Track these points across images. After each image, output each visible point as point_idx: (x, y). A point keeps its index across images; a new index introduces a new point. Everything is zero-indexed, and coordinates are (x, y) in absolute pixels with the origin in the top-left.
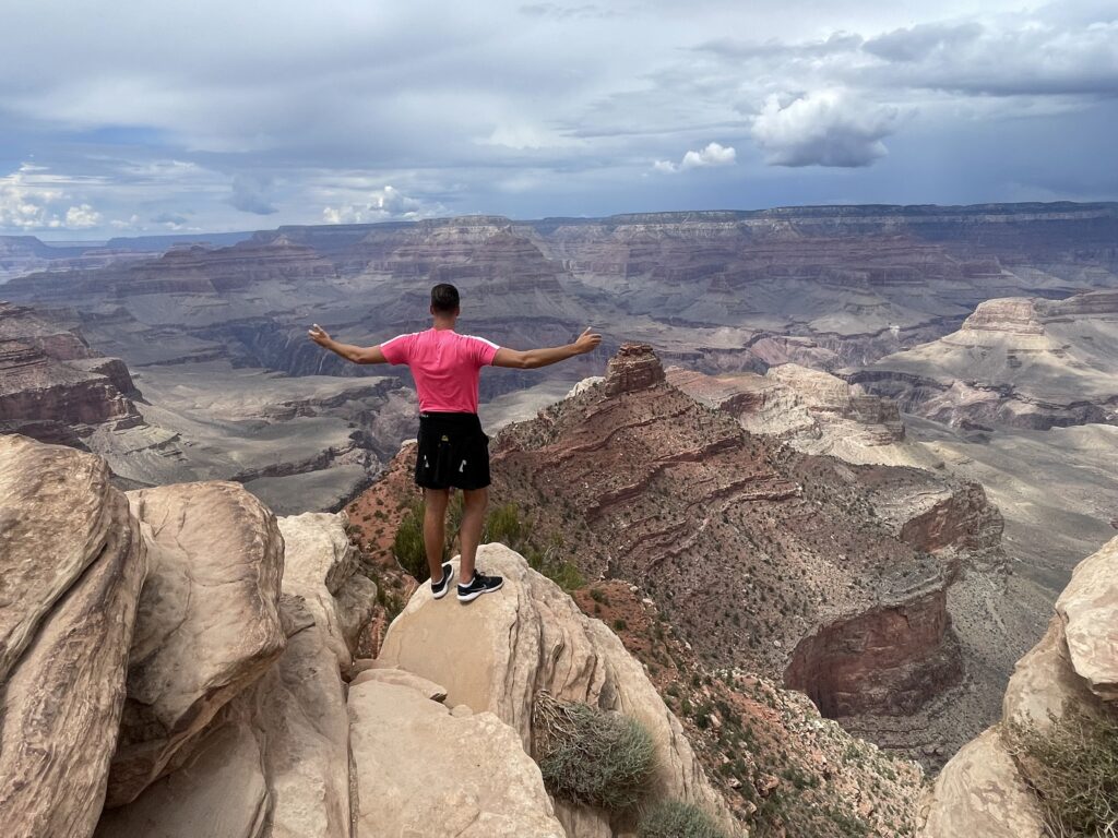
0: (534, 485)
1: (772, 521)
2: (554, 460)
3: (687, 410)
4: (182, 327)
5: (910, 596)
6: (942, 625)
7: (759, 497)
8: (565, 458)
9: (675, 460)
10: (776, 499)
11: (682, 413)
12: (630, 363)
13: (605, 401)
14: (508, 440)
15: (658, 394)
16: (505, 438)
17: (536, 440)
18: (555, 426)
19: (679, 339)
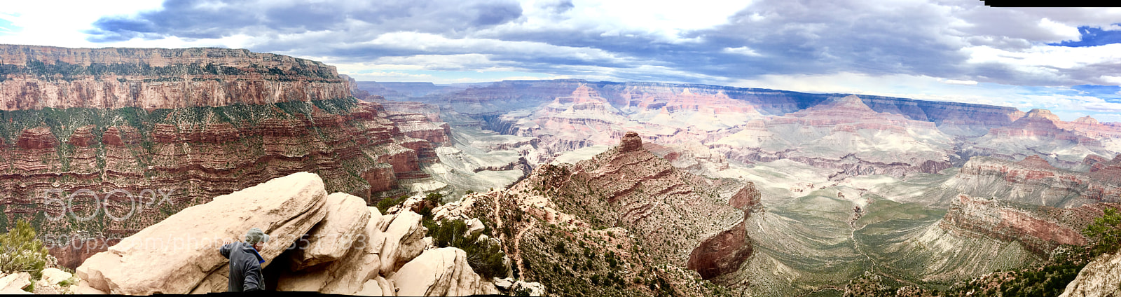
0: (589, 186)
1: (683, 202)
2: (597, 176)
3: (651, 158)
4: (468, 114)
5: (733, 226)
6: (744, 234)
7: (678, 193)
8: (602, 176)
9: (646, 179)
10: (684, 193)
11: (649, 160)
12: (629, 139)
13: (619, 154)
14: (580, 167)
15: (640, 152)
16: (578, 166)
17: (591, 168)
18: (599, 163)
19: (649, 131)
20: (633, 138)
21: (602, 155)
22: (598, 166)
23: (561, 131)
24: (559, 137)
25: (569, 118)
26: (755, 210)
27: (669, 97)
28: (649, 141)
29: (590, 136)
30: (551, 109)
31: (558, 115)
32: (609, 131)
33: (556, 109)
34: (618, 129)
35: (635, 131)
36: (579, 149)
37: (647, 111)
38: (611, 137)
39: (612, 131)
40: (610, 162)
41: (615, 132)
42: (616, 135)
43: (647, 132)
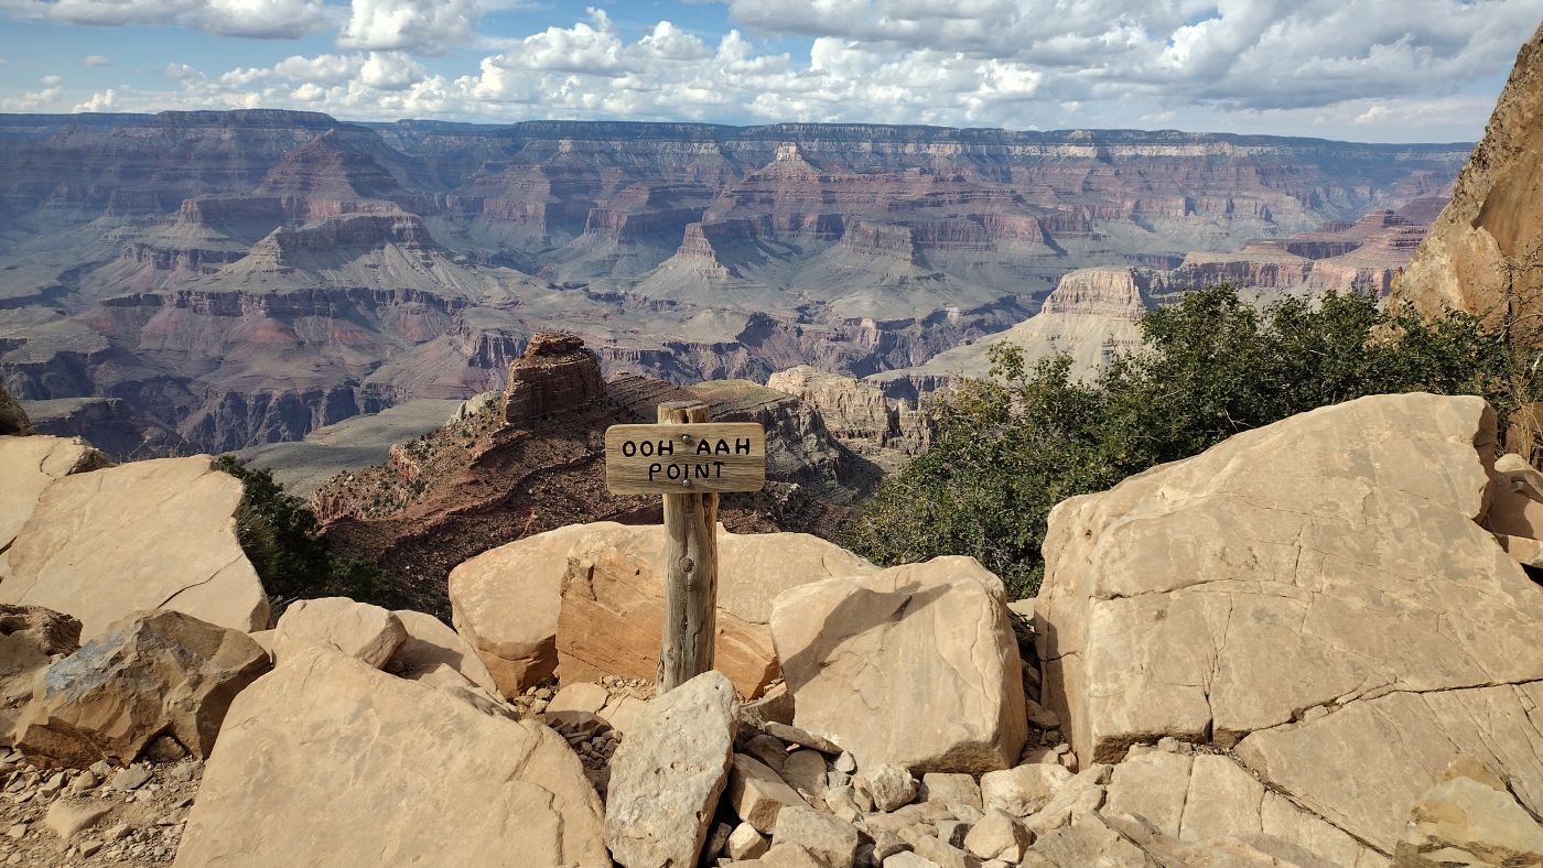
8: (437, 528)
12: (548, 364)
13: (507, 430)
14: (336, 503)
15: (595, 416)
16: (331, 500)
17: (387, 500)
18: (420, 475)
19: (634, 329)
20: (565, 360)
21: (434, 442)
23: (231, 356)
24: (223, 382)
25: (266, 290)
27: (710, 182)
28: (639, 370)
29: (375, 366)
30: (166, 259)
31: (204, 283)
32: (460, 339)
33: (194, 255)
34: (498, 326)
35: (572, 329)
36: (332, 427)
37: (625, 250)
38: (471, 363)
39: (474, 337)
40: (472, 467)
41: (485, 339)
42: (493, 355)
43: (630, 335)
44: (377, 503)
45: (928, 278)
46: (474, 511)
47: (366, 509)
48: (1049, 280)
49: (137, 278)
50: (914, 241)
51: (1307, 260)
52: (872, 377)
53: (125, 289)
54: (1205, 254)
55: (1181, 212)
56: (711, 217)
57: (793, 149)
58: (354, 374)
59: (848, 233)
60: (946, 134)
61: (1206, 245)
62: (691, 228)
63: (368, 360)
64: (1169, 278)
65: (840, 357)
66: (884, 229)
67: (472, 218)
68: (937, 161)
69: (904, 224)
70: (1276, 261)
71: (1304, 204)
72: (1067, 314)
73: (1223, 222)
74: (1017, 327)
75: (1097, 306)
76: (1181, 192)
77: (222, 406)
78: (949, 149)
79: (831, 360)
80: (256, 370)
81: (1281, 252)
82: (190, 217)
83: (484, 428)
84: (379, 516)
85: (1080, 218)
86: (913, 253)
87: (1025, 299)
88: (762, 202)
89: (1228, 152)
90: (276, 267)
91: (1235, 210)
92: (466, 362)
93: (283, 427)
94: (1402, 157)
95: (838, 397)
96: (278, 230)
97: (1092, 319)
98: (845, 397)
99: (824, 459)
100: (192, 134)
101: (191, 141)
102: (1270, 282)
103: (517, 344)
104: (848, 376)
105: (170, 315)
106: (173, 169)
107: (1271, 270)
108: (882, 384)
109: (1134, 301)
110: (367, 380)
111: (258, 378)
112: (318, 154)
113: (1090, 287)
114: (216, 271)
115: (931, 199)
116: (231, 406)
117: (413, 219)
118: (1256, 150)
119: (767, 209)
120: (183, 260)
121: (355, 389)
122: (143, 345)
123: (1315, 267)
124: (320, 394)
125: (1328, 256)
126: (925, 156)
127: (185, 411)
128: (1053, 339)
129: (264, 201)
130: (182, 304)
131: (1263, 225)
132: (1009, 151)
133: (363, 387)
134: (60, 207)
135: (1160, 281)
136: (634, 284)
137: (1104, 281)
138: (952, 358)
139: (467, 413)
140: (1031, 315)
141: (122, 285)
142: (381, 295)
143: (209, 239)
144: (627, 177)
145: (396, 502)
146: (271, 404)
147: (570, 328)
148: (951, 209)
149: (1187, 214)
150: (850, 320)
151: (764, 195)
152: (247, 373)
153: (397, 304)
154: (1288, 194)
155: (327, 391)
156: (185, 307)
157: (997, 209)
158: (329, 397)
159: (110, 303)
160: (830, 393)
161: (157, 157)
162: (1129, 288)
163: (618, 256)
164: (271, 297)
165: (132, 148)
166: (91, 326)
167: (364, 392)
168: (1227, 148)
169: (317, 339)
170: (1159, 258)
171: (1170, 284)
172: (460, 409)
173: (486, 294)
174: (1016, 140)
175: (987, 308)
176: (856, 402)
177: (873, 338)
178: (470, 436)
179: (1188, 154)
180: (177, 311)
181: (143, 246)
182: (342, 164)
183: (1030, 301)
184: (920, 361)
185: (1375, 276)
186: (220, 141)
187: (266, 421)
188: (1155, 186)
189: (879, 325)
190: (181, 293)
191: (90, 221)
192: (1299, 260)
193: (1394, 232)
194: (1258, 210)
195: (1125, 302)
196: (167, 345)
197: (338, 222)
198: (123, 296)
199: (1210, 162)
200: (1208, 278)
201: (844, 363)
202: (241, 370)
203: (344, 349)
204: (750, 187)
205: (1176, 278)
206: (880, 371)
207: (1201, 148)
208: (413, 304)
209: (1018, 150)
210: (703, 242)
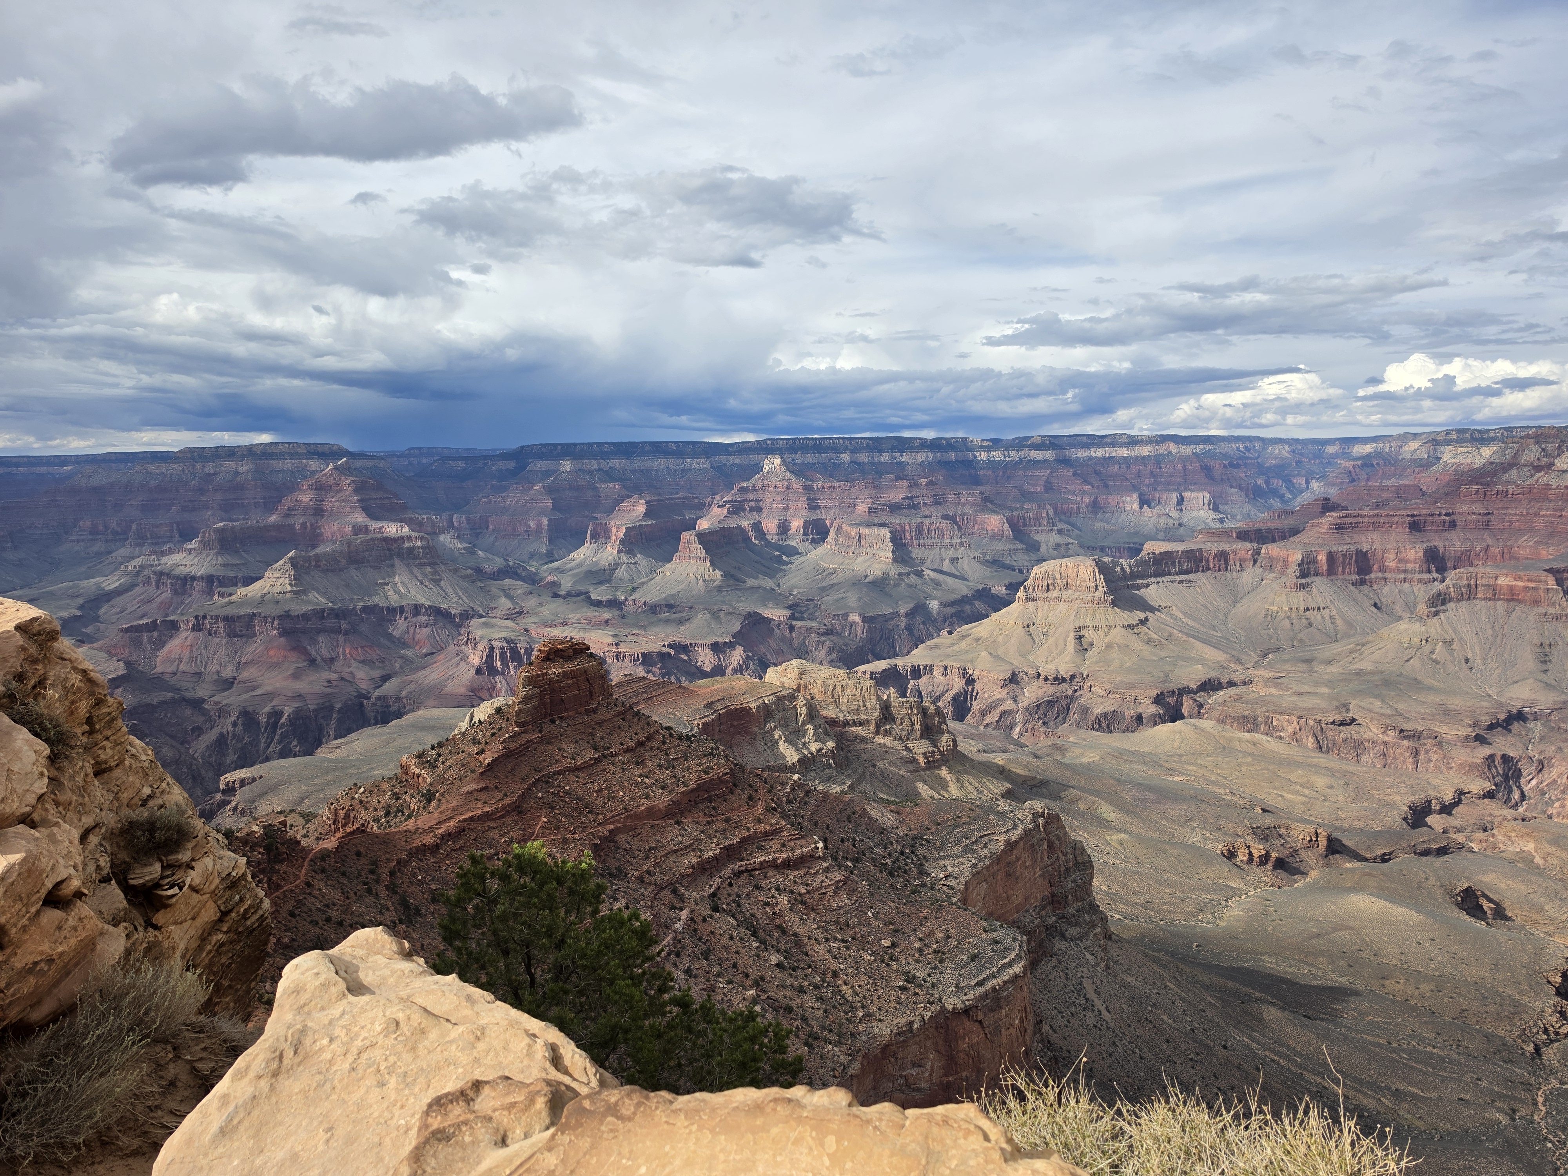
0: (392, 889)
1: (784, 902)
2: (429, 840)
3: (649, 738)
5: (981, 990)
6: (1030, 1029)
7: (763, 865)
8: (449, 836)
10: (788, 865)
11: (641, 744)
12: (555, 670)
13: (516, 735)
14: (347, 816)
15: (602, 717)
16: (342, 813)
17: (398, 811)
18: (431, 784)
19: (636, 631)
20: (571, 666)
21: (445, 751)
22: (429, 797)
23: (245, 674)
24: (235, 702)
25: (279, 611)
26: (1073, 931)
27: (702, 493)
29: (385, 678)
30: (183, 585)
31: (219, 607)
32: (468, 649)
33: (210, 580)
34: (504, 635)
35: (574, 634)
36: (342, 740)
37: (624, 558)
38: (479, 671)
39: (480, 647)
40: (482, 774)
41: (492, 649)
42: (499, 663)
43: (630, 638)
44: (388, 814)
45: (908, 574)
46: (486, 816)
47: (377, 820)
48: (1021, 571)
49: (154, 605)
50: (893, 540)
51: (1255, 545)
52: (862, 668)
53: (141, 618)
54: (1161, 543)
55: (1136, 506)
56: (704, 525)
57: (778, 461)
58: (364, 686)
59: (832, 534)
60: (917, 443)
61: (1161, 535)
62: (686, 536)
63: (377, 674)
64: (1130, 566)
65: (830, 651)
66: (865, 531)
67: (477, 535)
68: (910, 468)
69: (884, 525)
70: (1226, 547)
71: (1247, 496)
72: (1039, 603)
73: (1174, 514)
74: (994, 616)
75: (1066, 594)
76: (1135, 488)
77: (235, 724)
78: (922, 457)
79: (822, 654)
80: (268, 688)
81: (1230, 539)
82: (206, 545)
83: (493, 734)
84: (390, 826)
85: (1044, 515)
86: (893, 552)
87: (999, 590)
88: (752, 510)
89: (1174, 452)
90: (289, 588)
91: (1185, 503)
92: (473, 672)
93: (295, 743)
94: (1330, 450)
95: (831, 688)
96: (290, 555)
97: (1063, 606)
98: (839, 688)
99: (822, 749)
100: (210, 468)
101: (209, 475)
102: (1223, 566)
103: (522, 651)
104: (839, 667)
105: (186, 638)
106: (190, 501)
107: (1223, 556)
108: (872, 674)
109: (1100, 588)
110: (377, 693)
111: (270, 695)
112: (331, 482)
113: (1058, 577)
114: (230, 595)
115: (907, 502)
116: (243, 725)
117: (421, 538)
118: (1199, 448)
119: (756, 517)
120: (198, 585)
121: (365, 702)
122: (159, 669)
123: (1263, 551)
124: (331, 708)
125: (1274, 541)
126: (899, 464)
127: (198, 731)
128: (1028, 626)
129: (277, 527)
130: (197, 628)
131: (1211, 515)
132: (975, 457)
133: (373, 700)
134: (83, 540)
135: (1122, 569)
136: (634, 590)
137: (1071, 572)
138: (936, 647)
139: (476, 720)
140: (1008, 603)
141: (140, 612)
142: (391, 610)
143: (224, 565)
144: (624, 493)
145: (406, 812)
146: (283, 720)
147: (573, 634)
148: (926, 511)
149: (1141, 508)
150: (838, 615)
151: (753, 504)
152: (259, 692)
153: (406, 618)
154: (1232, 487)
155: (338, 706)
156: (200, 630)
157: (968, 509)
158: (339, 711)
159: (127, 630)
160: (824, 684)
161: (177, 491)
162: (1095, 576)
163: (618, 564)
164: (286, 616)
165: (153, 483)
166: (109, 653)
167: (374, 704)
168: (1173, 447)
169: (328, 656)
170: (1119, 549)
171: (1132, 572)
172: (468, 717)
173: (492, 605)
174: (982, 447)
175: (964, 600)
176: (848, 692)
177: (860, 631)
178: (479, 743)
179: (1137, 454)
180: (191, 635)
181: (161, 574)
182: (354, 490)
183: (1004, 592)
184: (905, 651)
185: (1319, 557)
186: (237, 473)
187: (277, 737)
188: (1111, 483)
189: (865, 619)
190: (196, 617)
191: (110, 553)
192: (1248, 545)
193: (1332, 517)
194: (1206, 501)
195: (1092, 590)
196: (182, 667)
197: (349, 544)
198: (141, 622)
199: (1158, 460)
200: (1166, 564)
201: (834, 656)
202: (254, 688)
203: (354, 664)
204: (739, 497)
205: (1137, 566)
206: (868, 662)
207: (1149, 448)
208: (423, 619)
209: (983, 456)
210: (697, 549)
